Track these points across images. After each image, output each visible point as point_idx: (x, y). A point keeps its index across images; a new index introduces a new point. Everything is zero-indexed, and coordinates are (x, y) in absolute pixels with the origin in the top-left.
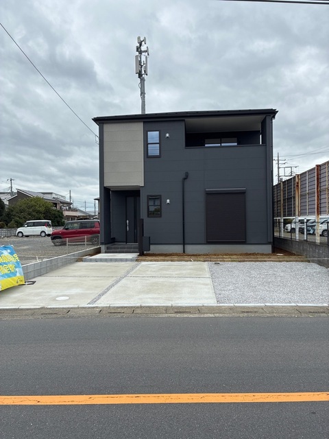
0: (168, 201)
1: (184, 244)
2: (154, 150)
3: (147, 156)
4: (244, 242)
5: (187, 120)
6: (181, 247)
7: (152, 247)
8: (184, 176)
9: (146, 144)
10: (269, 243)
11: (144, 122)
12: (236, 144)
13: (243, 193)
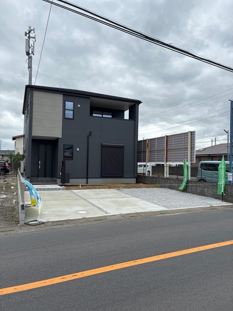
0: (78, 149)
1: (87, 178)
2: (69, 114)
3: (64, 118)
4: (122, 177)
5: (91, 98)
6: (85, 180)
7: (71, 180)
8: (89, 135)
9: (64, 109)
10: (134, 178)
11: (63, 94)
12: (111, 116)
13: (122, 147)
